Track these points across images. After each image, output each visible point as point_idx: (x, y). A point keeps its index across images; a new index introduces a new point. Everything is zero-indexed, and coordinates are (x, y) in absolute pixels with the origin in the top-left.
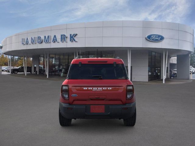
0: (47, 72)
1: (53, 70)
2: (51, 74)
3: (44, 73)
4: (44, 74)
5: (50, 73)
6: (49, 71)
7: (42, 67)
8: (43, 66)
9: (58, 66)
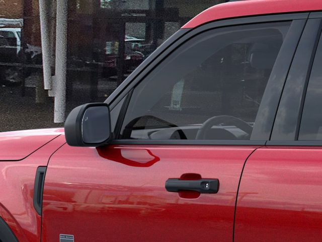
0: (53, 73)
1: (99, 55)
2: (87, 87)
3: (30, 83)
4: (28, 93)
5: (77, 86)
6: (69, 63)
7: (16, 31)
8: (20, 21)
9: (141, 28)
